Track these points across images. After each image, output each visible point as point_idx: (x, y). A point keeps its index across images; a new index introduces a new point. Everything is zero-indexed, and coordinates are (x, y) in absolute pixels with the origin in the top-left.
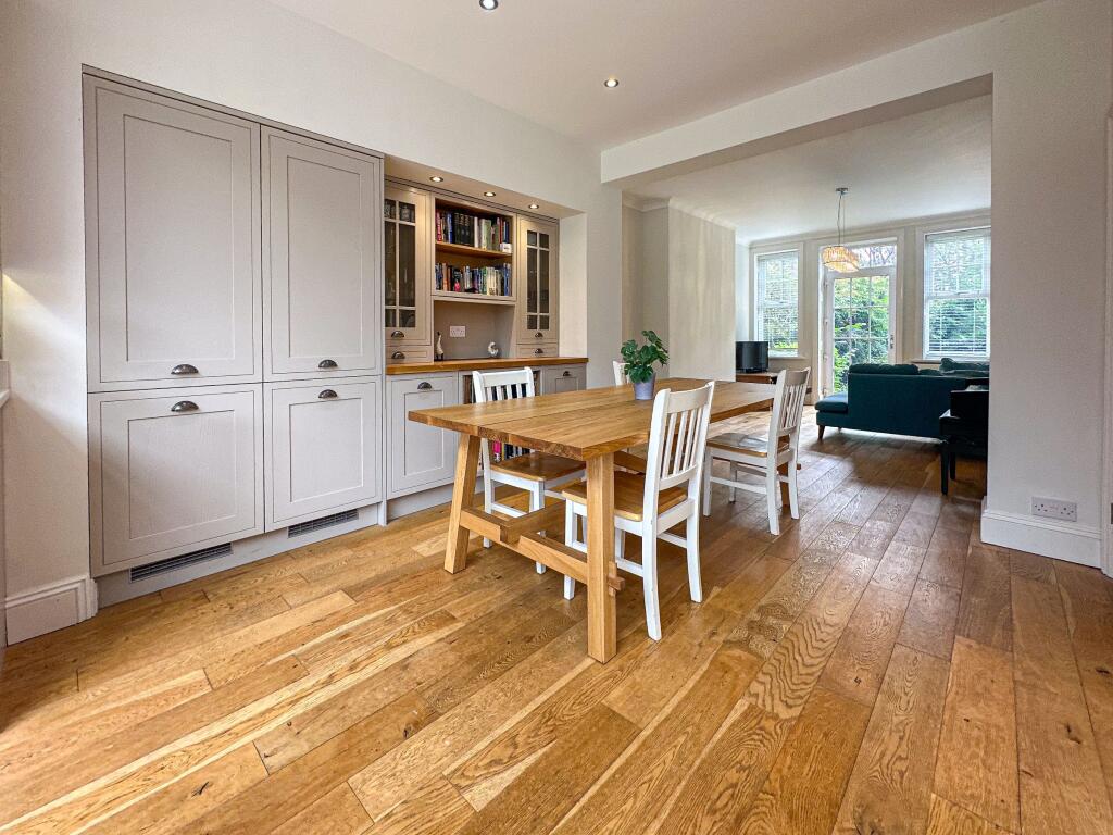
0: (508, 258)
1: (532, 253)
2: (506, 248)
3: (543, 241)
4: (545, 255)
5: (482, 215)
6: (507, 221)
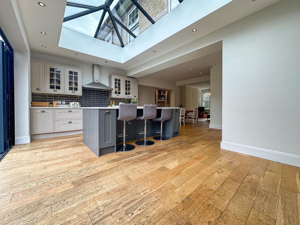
0: (165, 96)
1: (167, 95)
2: (165, 95)
3: (169, 93)
4: (169, 95)
5: (162, 91)
6: (165, 91)
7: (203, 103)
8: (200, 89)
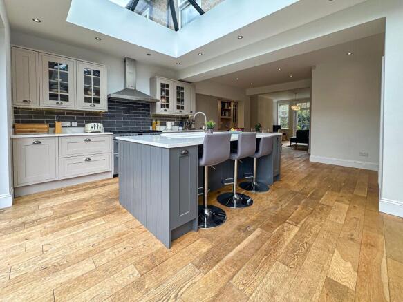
0: (230, 110)
3: (235, 106)
4: (236, 109)
5: (226, 102)
6: (230, 103)
7: (279, 120)
8: (275, 100)
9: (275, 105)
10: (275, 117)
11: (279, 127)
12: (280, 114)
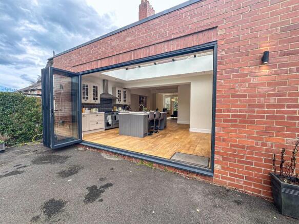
7: (166, 106)
8: (164, 95)
9: (164, 97)
10: (164, 104)
11: (166, 109)
12: (166, 102)
